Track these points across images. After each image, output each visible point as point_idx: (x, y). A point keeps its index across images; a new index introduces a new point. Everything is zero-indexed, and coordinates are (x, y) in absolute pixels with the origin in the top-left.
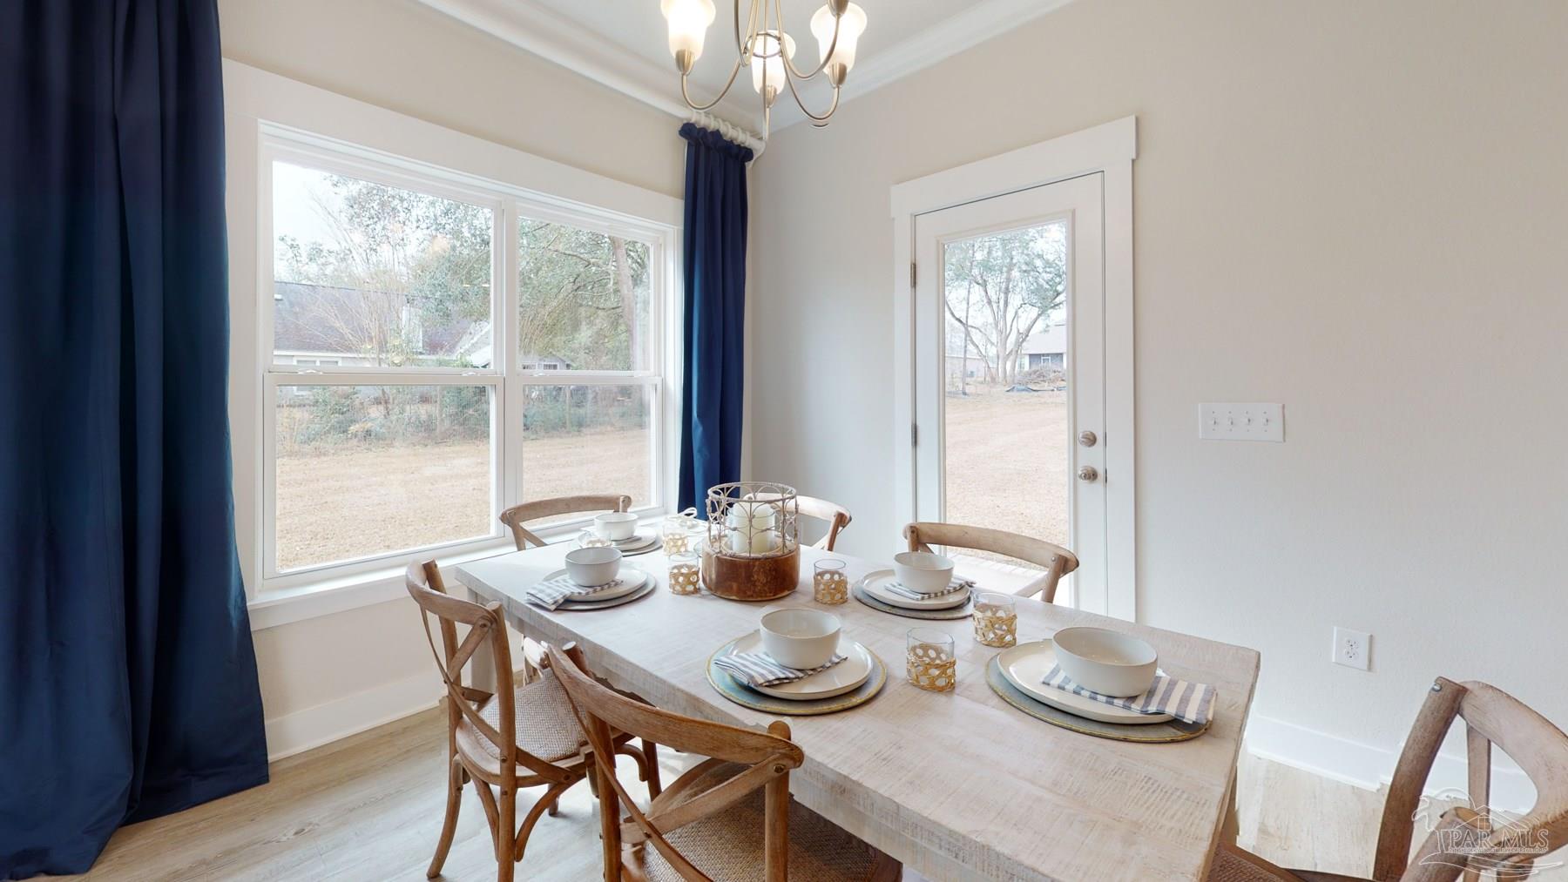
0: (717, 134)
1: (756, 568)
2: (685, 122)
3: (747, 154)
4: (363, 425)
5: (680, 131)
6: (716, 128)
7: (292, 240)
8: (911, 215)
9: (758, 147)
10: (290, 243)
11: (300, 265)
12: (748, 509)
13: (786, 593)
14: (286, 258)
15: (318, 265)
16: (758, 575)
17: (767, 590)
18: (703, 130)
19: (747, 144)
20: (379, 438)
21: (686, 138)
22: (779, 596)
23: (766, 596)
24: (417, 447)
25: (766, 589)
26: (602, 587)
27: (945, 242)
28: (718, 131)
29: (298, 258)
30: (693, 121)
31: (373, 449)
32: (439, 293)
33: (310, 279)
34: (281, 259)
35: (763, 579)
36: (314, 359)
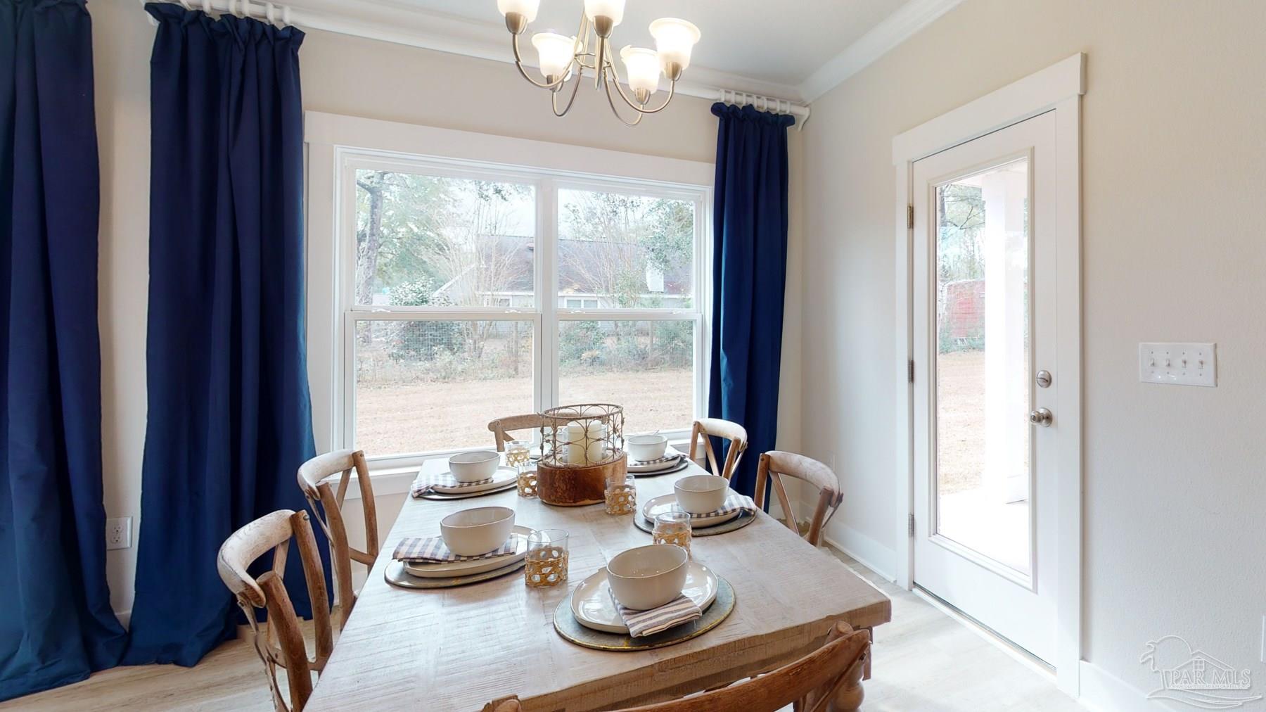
0: (750, 107)
1: (557, 476)
2: (715, 102)
3: (789, 120)
4: (590, 353)
5: (712, 109)
6: (751, 103)
7: (574, 207)
8: (909, 162)
9: (800, 112)
10: (572, 208)
11: (580, 225)
12: (584, 425)
13: (588, 502)
14: (569, 220)
15: (592, 224)
16: (558, 482)
17: (567, 497)
18: (734, 107)
19: (788, 112)
20: (602, 364)
21: (718, 116)
22: (578, 504)
23: (566, 502)
24: (630, 372)
25: (566, 495)
26: (470, 483)
27: (936, 185)
28: (751, 106)
29: (579, 220)
30: (722, 100)
31: (595, 373)
32: (658, 244)
33: (587, 236)
34: (566, 222)
35: (563, 486)
36: (580, 299)
